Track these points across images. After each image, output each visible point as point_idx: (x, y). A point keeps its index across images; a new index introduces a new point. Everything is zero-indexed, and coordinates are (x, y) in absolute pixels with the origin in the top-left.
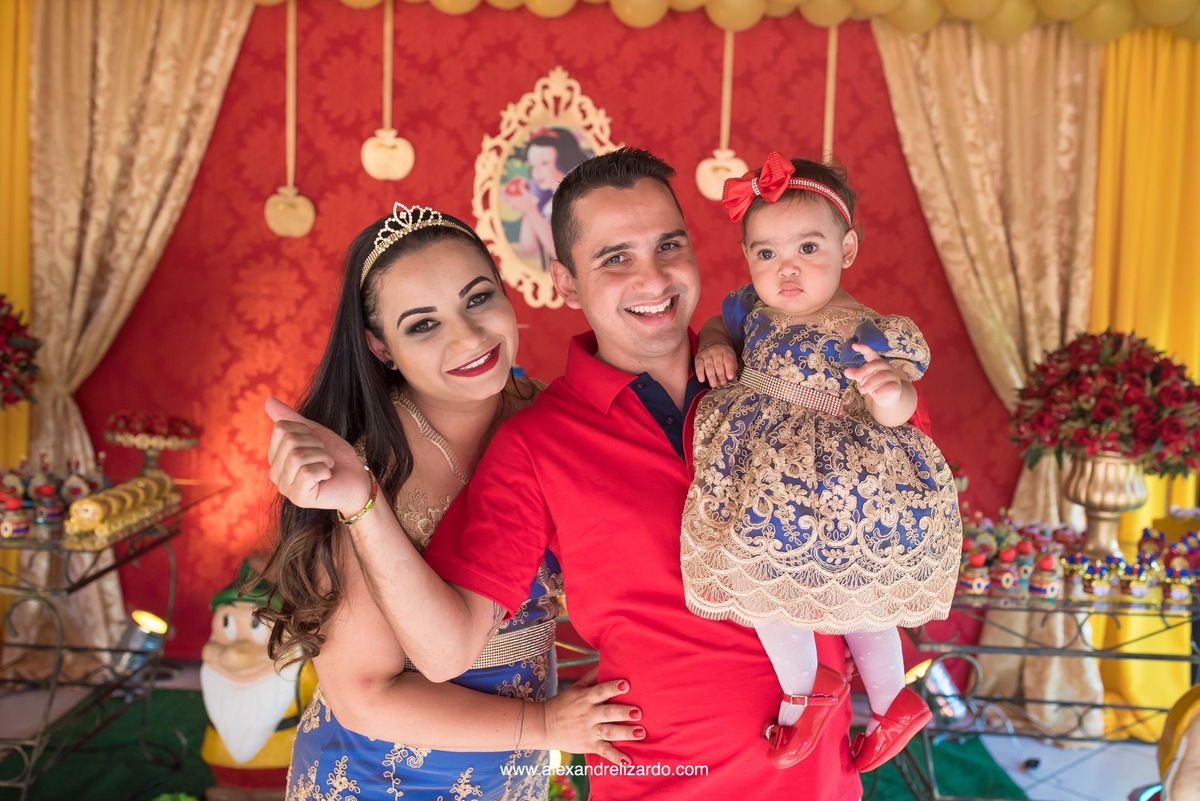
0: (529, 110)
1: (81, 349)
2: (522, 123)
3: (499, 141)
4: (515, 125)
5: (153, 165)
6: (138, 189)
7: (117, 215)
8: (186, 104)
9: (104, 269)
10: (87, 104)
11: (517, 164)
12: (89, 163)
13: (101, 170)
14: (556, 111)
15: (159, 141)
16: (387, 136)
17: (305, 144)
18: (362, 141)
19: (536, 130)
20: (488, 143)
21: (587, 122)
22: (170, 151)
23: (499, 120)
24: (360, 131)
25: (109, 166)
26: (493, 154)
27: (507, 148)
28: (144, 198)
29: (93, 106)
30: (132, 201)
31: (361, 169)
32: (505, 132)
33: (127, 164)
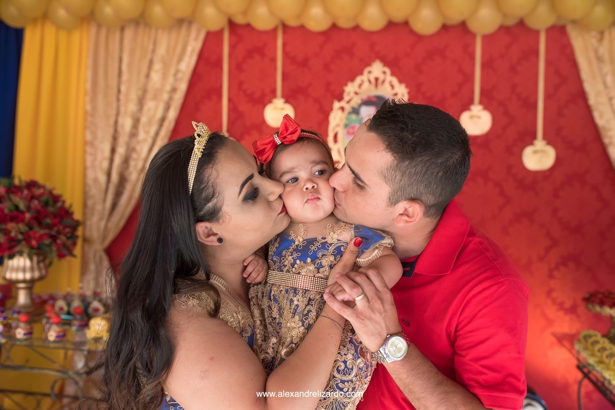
0: (360, 86)
1: (110, 225)
2: (356, 93)
3: (343, 104)
4: (352, 94)
5: (150, 123)
6: (142, 135)
7: (130, 150)
8: (168, 88)
9: (123, 180)
10: (115, 90)
11: (354, 117)
12: (116, 123)
13: (123, 126)
14: (376, 85)
15: (153, 109)
16: (279, 102)
17: (233, 109)
18: (264, 106)
19: (364, 97)
20: (337, 105)
21: (394, 92)
22: (159, 114)
23: (343, 92)
24: (264, 100)
25: (127, 123)
26: (340, 112)
27: (348, 108)
28: (145, 140)
29: (119, 91)
30: (138, 142)
31: (264, 122)
32: (346, 98)
33: (136, 122)
